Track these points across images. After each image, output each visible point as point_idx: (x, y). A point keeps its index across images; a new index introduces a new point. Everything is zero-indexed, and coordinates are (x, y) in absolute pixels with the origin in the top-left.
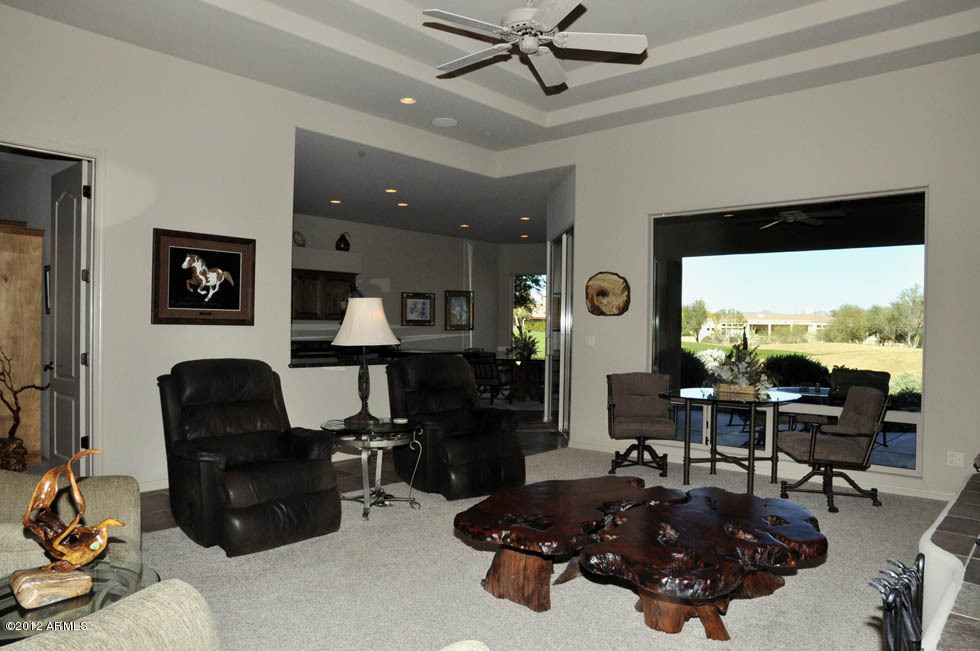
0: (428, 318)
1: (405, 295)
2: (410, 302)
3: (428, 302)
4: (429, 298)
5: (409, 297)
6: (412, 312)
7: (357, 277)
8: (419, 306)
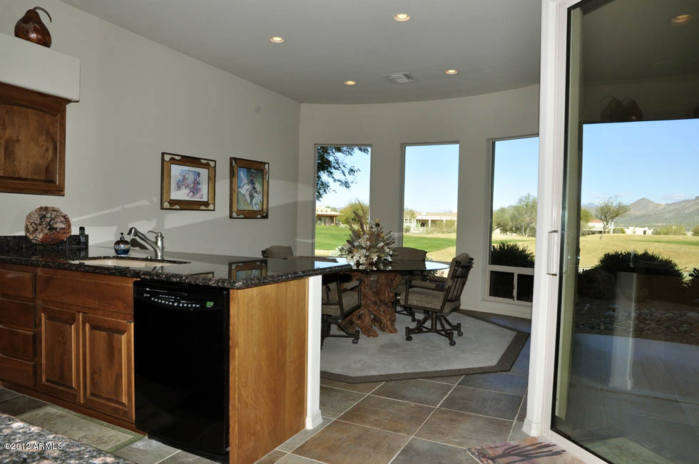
0: (205, 199)
1: (167, 158)
2: (176, 171)
3: (204, 173)
4: (207, 166)
5: (173, 161)
6: (179, 187)
7: (69, 107)
8: (191, 178)
